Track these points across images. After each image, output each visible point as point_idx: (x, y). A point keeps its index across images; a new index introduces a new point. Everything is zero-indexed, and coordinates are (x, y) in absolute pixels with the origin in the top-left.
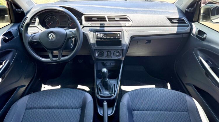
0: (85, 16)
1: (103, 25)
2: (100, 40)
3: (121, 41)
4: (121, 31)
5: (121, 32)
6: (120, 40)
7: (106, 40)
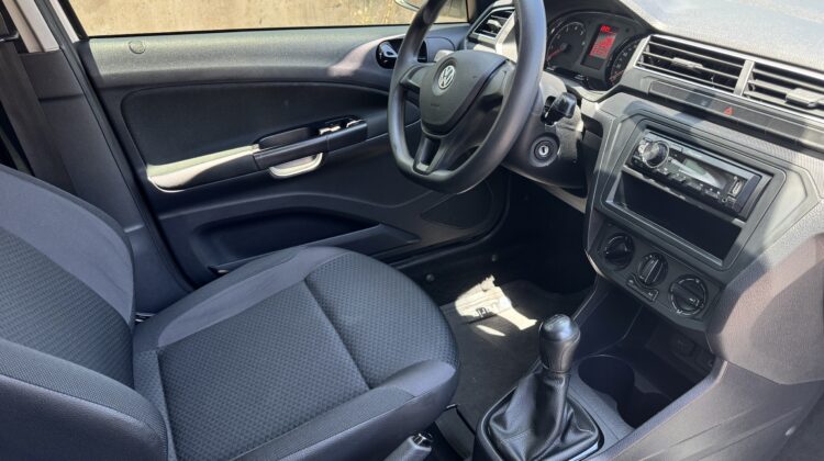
0: (653, 39)
1: (702, 106)
2: (640, 176)
3: (738, 230)
4: (772, 175)
5: (766, 178)
6: (737, 221)
7: (667, 189)
